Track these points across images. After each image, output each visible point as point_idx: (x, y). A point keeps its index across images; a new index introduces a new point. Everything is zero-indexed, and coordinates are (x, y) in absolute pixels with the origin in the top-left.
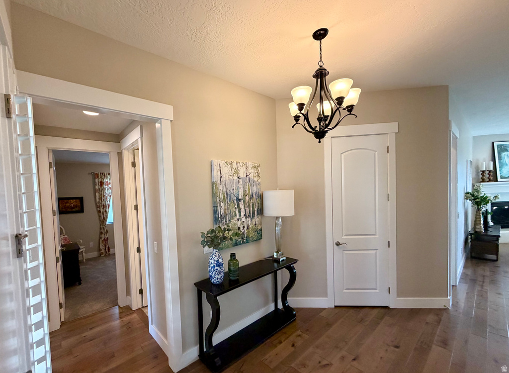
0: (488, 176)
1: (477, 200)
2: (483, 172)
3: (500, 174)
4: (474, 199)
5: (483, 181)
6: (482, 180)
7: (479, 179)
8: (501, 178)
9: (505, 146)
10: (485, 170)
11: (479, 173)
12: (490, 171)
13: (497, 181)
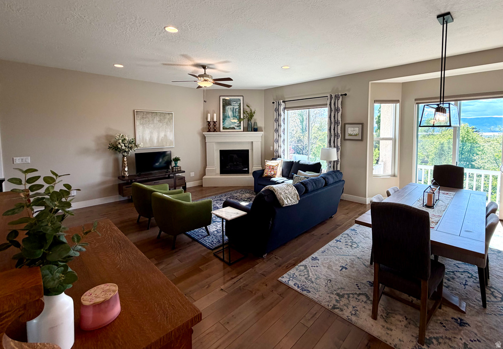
2: (209, 122)
3: (223, 125)
6: (208, 130)
9: (229, 100)
12: (215, 122)
13: (219, 131)
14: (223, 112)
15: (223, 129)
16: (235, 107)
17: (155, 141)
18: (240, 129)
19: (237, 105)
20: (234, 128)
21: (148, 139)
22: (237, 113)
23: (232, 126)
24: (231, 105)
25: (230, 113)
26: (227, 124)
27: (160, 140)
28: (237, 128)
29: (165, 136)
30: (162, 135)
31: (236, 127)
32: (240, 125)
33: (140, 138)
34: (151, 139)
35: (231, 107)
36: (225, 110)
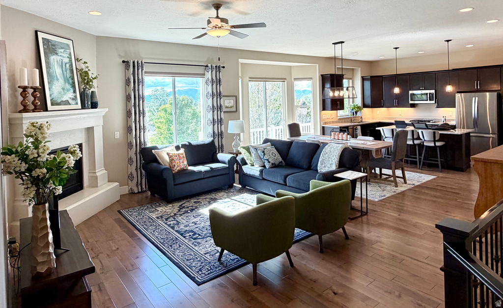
0: (32, 99)
1: (37, 172)
2: (25, 89)
3: (50, 95)
4: (29, 170)
5: (25, 110)
6: (22, 108)
7: (16, 106)
8: (52, 104)
9: (53, 43)
10: (26, 84)
11: (16, 91)
12: (35, 89)
13: (46, 110)
14: (47, 68)
36: (49, 64)
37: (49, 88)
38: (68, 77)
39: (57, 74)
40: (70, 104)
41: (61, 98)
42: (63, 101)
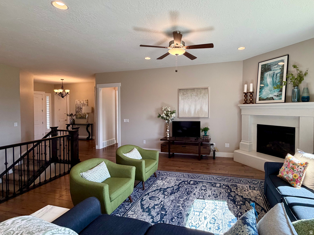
2: (246, 94)
5: (246, 103)
9: (269, 64)
12: (251, 93)
13: (255, 103)
14: (261, 81)
15: (260, 100)
16: (276, 72)
17: (193, 112)
18: (281, 99)
19: (278, 68)
20: (272, 99)
21: (187, 111)
22: (278, 78)
23: (270, 96)
24: (270, 70)
25: (269, 80)
26: (265, 94)
27: (196, 112)
28: (277, 98)
29: (201, 108)
30: (198, 107)
31: (274, 98)
32: (281, 94)
33: (181, 110)
34: (189, 111)
35: (271, 72)
36: (263, 78)
37: (260, 92)
38: (277, 82)
39: (268, 82)
40: (274, 100)
41: (267, 96)
42: (268, 98)
